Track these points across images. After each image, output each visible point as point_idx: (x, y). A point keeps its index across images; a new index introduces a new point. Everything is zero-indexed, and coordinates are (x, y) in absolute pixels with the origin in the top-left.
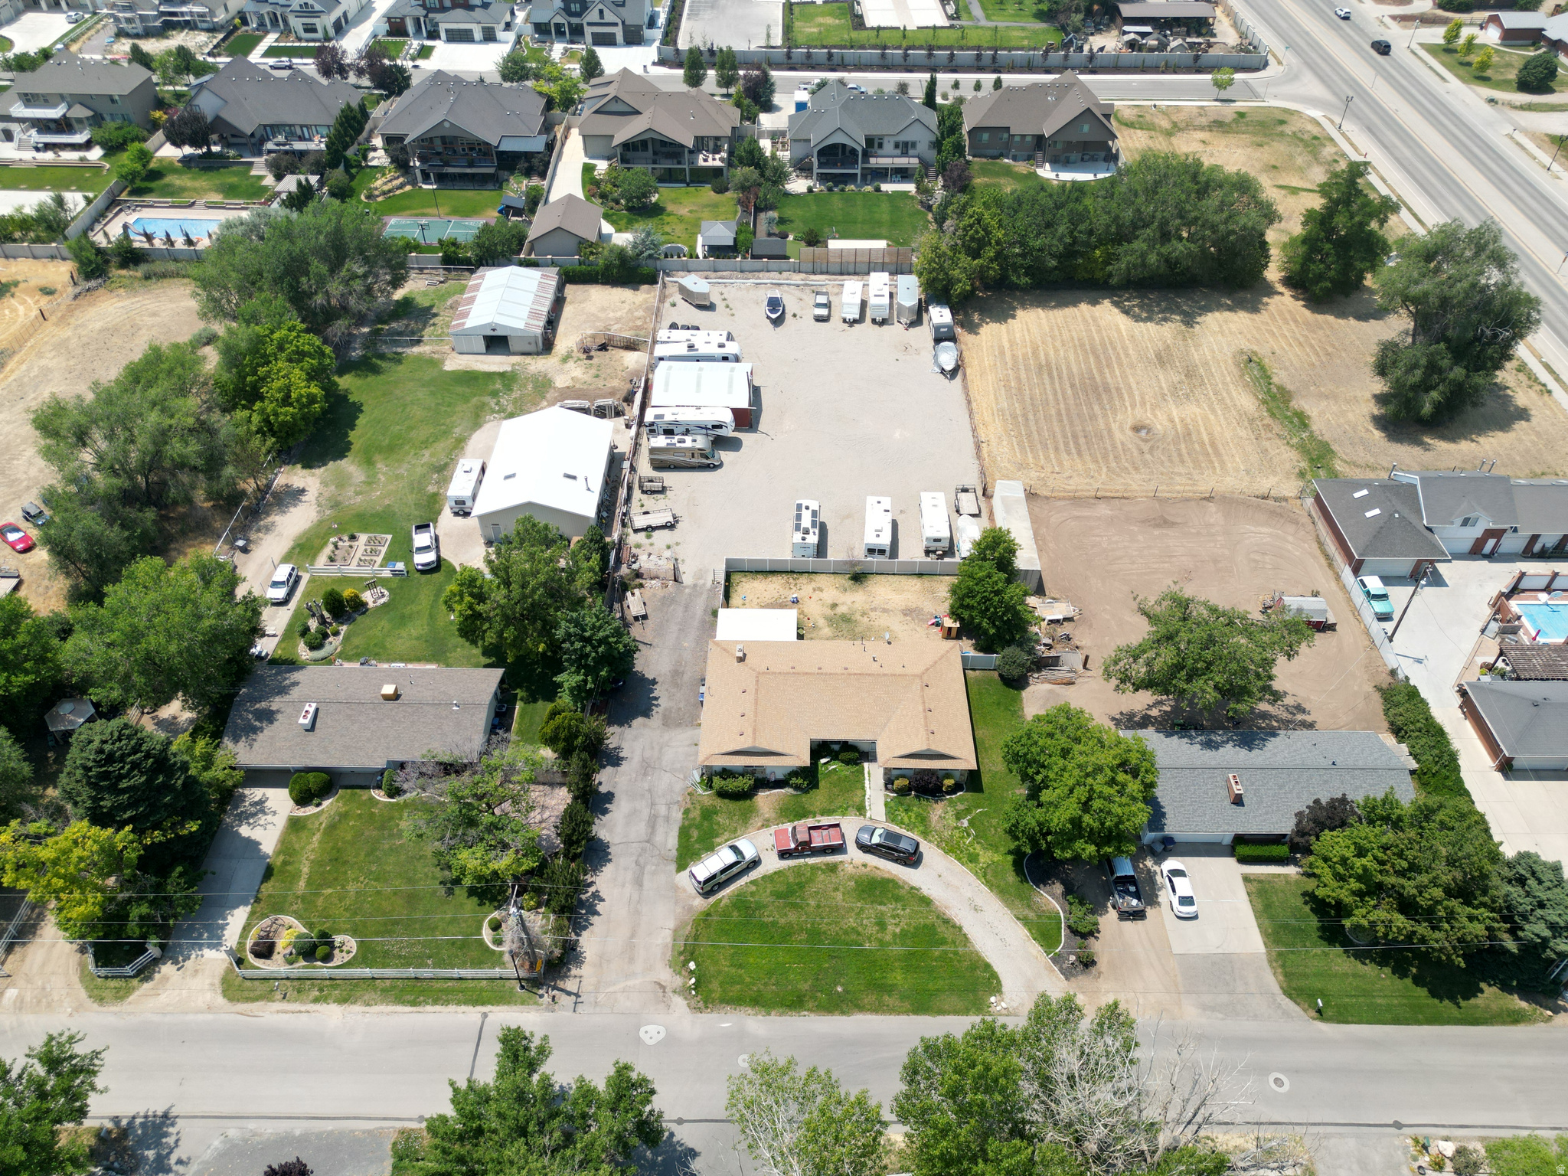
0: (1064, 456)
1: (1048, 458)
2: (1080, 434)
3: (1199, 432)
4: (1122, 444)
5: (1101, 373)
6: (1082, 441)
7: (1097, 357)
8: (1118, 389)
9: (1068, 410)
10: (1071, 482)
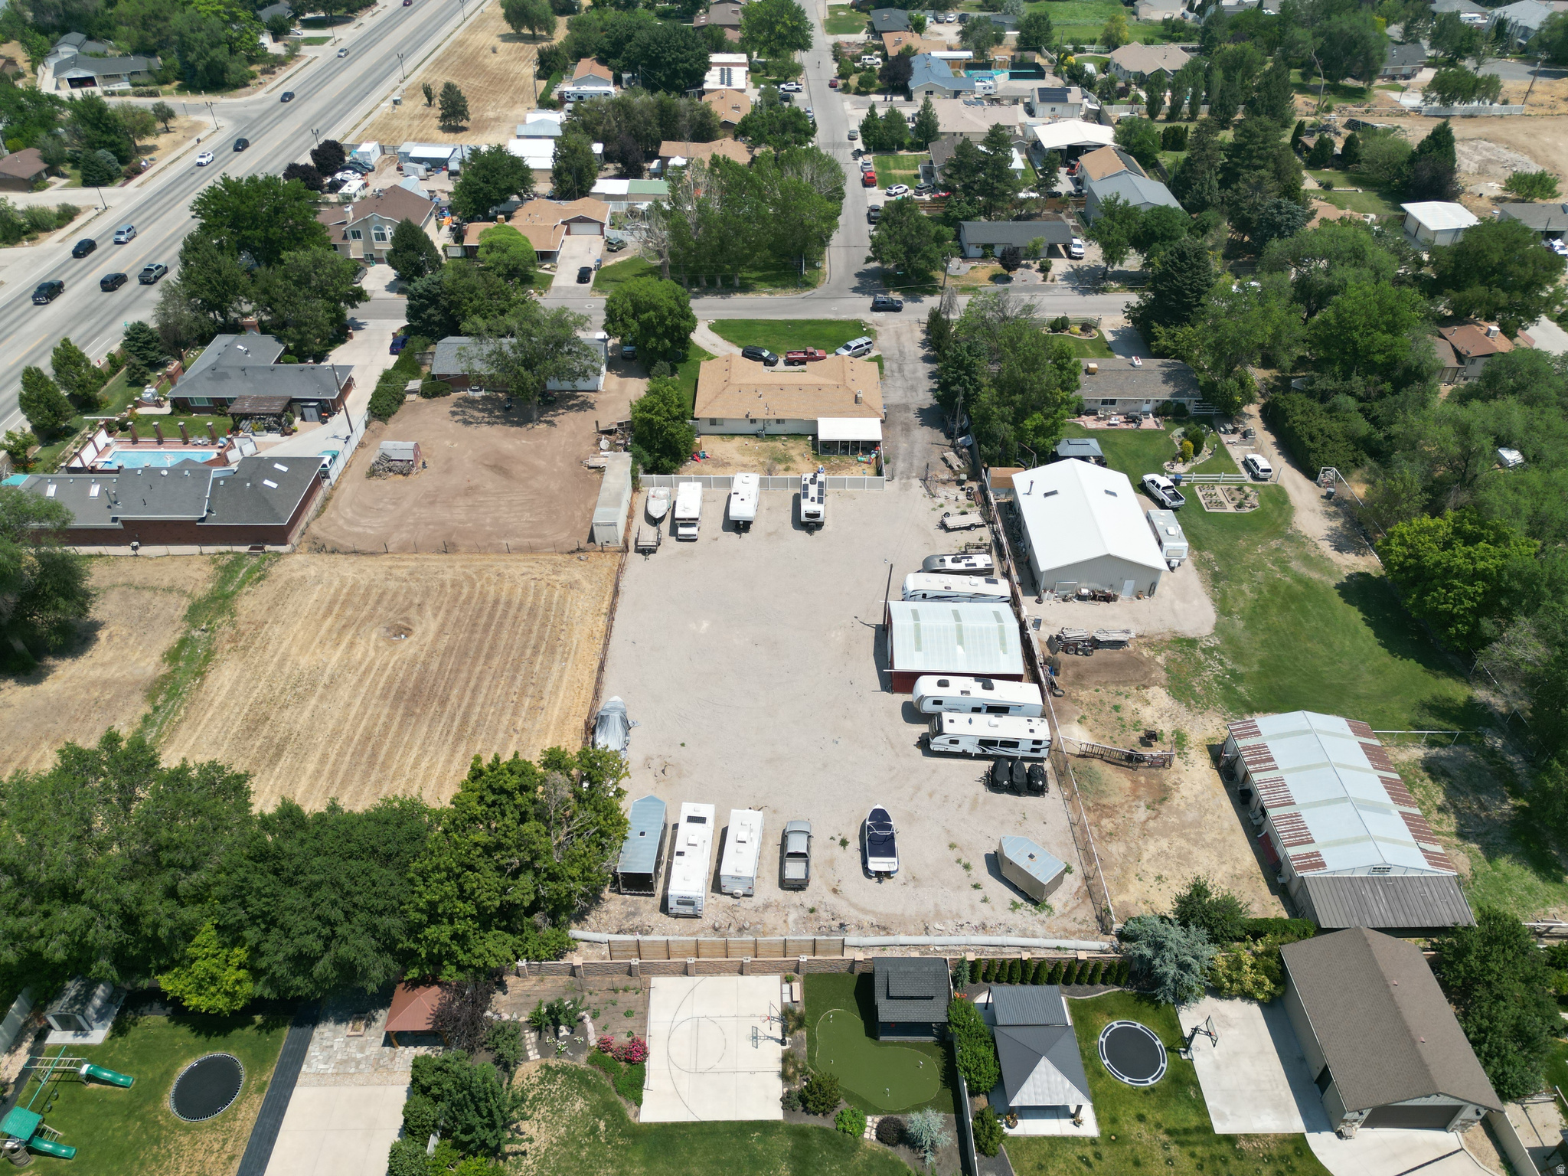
0: (516, 601)
1: (537, 595)
2: (480, 628)
3: (330, 631)
4: (435, 615)
5: (387, 726)
6: (483, 620)
7: (374, 755)
8: (384, 697)
9: (476, 659)
10: (525, 570)
